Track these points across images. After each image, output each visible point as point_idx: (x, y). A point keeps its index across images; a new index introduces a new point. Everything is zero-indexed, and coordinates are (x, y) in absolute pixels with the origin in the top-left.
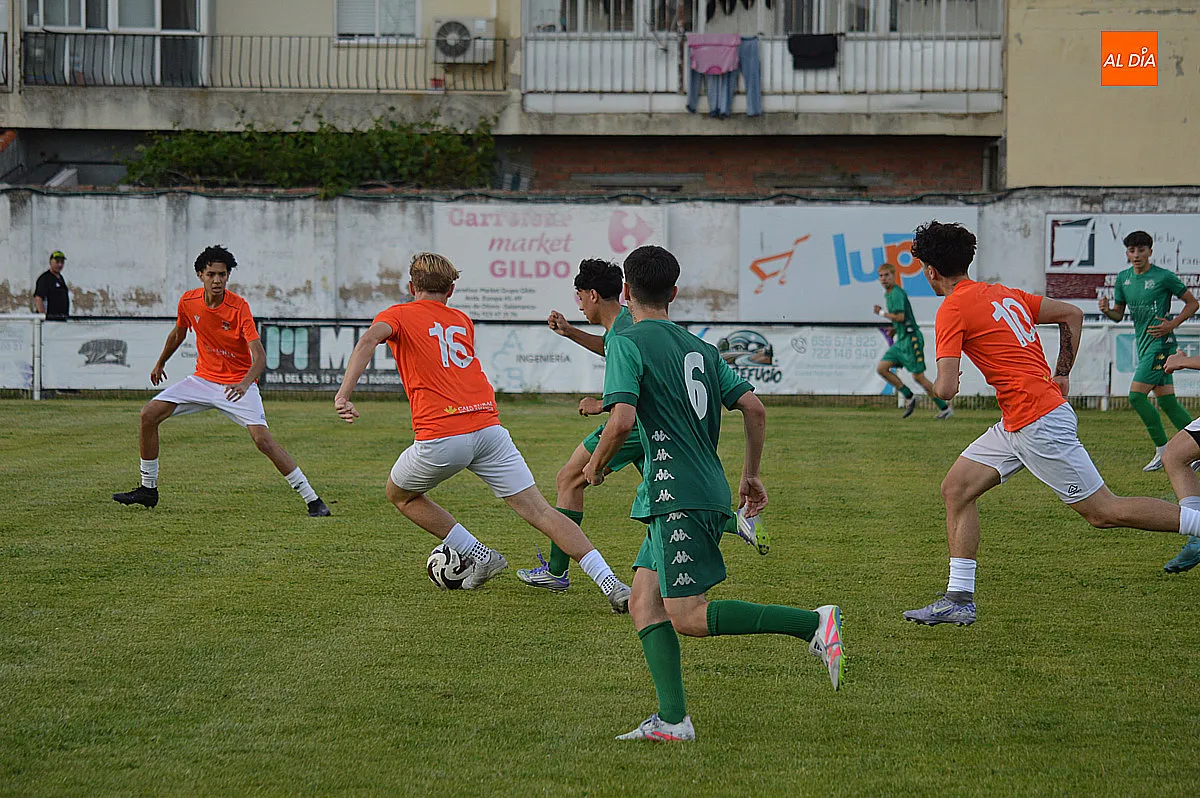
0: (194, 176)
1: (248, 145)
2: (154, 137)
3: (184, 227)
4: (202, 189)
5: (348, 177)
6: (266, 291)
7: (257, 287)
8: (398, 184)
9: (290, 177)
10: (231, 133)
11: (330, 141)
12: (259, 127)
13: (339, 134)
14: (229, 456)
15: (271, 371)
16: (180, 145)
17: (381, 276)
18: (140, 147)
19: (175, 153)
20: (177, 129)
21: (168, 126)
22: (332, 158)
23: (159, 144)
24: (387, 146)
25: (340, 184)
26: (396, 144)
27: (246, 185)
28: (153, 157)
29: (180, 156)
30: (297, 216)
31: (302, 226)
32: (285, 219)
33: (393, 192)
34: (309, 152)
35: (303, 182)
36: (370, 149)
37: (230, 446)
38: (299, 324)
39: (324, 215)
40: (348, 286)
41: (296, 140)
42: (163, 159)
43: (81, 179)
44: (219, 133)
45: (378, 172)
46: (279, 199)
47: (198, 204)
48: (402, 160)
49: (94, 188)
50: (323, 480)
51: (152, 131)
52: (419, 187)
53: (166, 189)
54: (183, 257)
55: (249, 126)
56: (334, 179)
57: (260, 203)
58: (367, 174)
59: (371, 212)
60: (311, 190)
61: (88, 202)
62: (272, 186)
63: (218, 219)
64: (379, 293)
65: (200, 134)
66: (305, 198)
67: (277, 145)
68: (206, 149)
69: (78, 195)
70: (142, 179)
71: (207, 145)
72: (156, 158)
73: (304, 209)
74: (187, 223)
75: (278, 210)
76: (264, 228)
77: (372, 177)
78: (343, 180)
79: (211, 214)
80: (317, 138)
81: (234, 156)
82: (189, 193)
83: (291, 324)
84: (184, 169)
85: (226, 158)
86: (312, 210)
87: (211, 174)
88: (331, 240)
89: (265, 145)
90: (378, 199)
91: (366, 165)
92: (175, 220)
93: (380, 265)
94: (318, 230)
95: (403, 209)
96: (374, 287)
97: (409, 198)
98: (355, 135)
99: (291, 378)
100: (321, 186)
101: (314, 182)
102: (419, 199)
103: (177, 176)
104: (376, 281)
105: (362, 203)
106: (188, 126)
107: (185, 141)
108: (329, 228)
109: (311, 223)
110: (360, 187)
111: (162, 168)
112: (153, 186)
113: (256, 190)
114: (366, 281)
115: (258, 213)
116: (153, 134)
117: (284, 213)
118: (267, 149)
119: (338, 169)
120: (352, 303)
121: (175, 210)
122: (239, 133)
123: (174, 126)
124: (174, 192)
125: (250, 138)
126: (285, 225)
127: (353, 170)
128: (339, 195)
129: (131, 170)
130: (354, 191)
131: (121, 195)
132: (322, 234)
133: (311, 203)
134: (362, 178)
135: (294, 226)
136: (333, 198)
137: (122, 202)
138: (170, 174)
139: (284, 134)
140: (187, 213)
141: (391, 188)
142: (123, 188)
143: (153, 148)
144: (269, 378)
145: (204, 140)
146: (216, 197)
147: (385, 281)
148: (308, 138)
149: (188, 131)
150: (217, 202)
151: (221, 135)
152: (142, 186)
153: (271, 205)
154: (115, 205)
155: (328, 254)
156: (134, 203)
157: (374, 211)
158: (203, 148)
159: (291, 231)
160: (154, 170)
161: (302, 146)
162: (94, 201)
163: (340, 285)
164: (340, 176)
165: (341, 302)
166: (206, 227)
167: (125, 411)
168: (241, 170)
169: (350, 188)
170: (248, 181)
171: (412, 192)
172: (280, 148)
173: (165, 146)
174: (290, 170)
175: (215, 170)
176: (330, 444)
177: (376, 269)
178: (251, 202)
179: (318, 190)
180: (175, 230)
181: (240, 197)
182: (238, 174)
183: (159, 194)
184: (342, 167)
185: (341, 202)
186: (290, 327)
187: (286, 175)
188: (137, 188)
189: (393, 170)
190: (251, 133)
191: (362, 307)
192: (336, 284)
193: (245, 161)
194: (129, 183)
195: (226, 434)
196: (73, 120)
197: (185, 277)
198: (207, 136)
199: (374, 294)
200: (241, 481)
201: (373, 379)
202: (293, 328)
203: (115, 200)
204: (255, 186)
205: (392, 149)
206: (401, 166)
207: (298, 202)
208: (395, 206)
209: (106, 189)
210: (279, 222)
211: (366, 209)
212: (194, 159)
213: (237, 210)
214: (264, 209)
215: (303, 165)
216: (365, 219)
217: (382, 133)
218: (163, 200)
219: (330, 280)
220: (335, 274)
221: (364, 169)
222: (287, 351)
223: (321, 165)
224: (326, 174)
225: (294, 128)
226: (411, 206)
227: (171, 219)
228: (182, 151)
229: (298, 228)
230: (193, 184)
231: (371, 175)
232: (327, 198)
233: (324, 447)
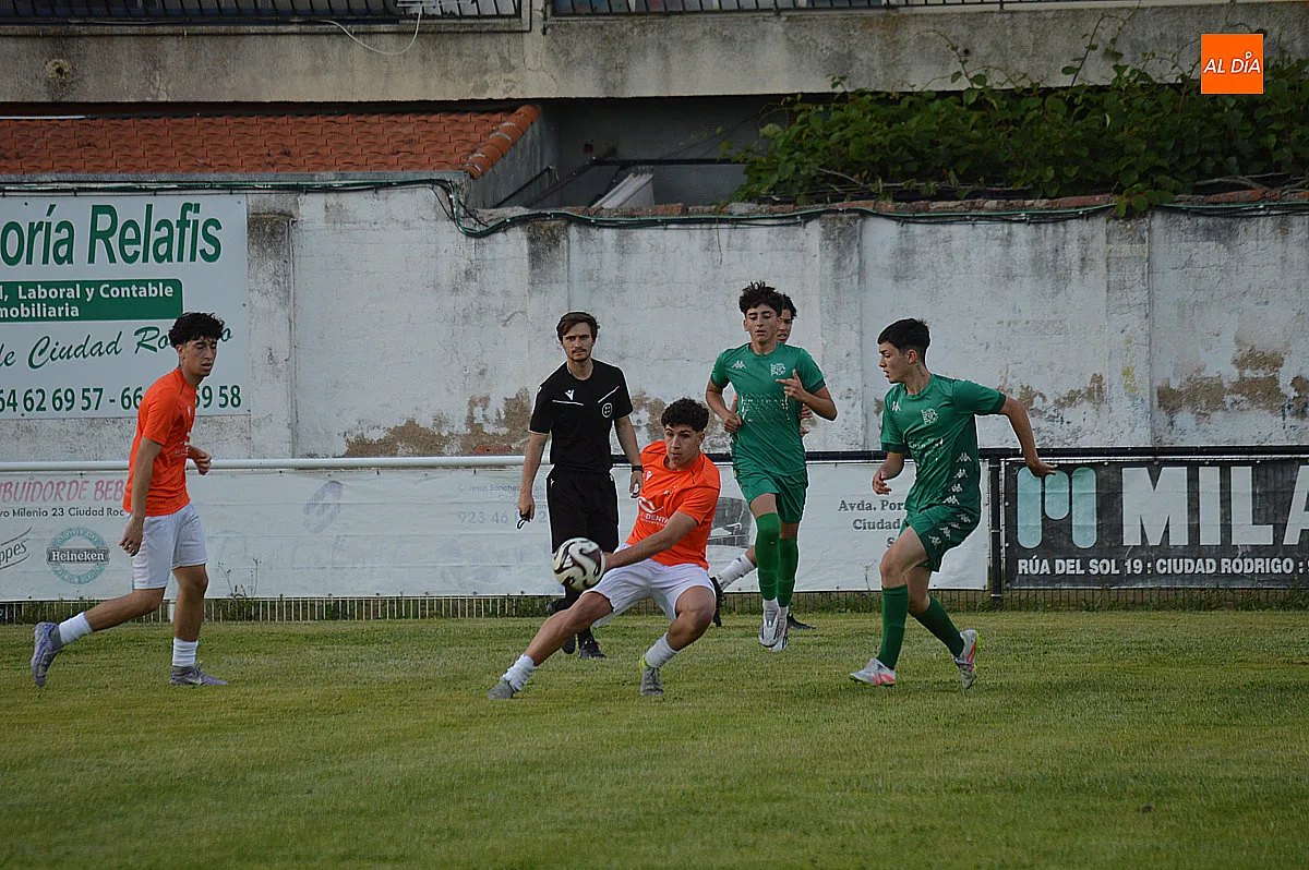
0: (874, 180)
1: (975, 116)
2: (796, 108)
3: (856, 279)
4: (888, 205)
5: (1173, 171)
8: (1271, 183)
9: (1059, 177)
10: (942, 95)
11: (1137, 103)
12: (997, 81)
13: (1153, 89)
14: (943, 720)
15: (1027, 554)
16: (846, 122)
17: (1241, 364)
18: (770, 129)
19: (836, 136)
20: (839, 89)
21: (820, 85)
22: (1139, 135)
23: (805, 121)
25: (1157, 187)
27: (974, 195)
28: (795, 145)
29: (847, 144)
30: (1073, 251)
31: (1082, 269)
32: (1050, 257)
33: (1263, 198)
34: (1096, 126)
35: (1081, 186)
36: (1217, 115)
37: (941, 702)
38: (1079, 460)
39: (1126, 247)
40: (1175, 385)
41: (1071, 105)
42: (814, 149)
43: (661, 194)
44: (920, 94)
45: (1233, 160)
46: (1038, 219)
47: (882, 235)
48: (1279, 134)
49: (685, 211)
50: (1126, 767)
51: (794, 95)
53: (820, 208)
54: (854, 336)
55: (980, 79)
56: (1143, 177)
57: (1000, 229)
58: (1210, 164)
59: (1219, 239)
60: (1100, 200)
61: (673, 237)
62: (1026, 195)
63: (920, 261)
64: (1237, 397)
65: (883, 99)
66: (1088, 216)
67: (1031, 115)
68: (895, 126)
69: (653, 224)
70: (774, 189)
71: (898, 119)
72: (801, 148)
73: (1086, 237)
74: (861, 272)
75: (1035, 241)
76: (1010, 276)
77: (1220, 170)
78: (1161, 178)
79: (906, 253)
80: (1111, 98)
81: (950, 139)
82: (864, 214)
83: (1063, 460)
84: (852, 166)
85: (934, 144)
86: (1102, 236)
87: (906, 176)
88: (1140, 294)
89: (1009, 116)
90: (1232, 213)
91: (1208, 147)
92: (838, 266)
93: (1239, 342)
94: (1114, 277)
95: (1284, 230)
96: (1227, 386)
97: (1296, 209)
98: (1184, 87)
99: (1066, 566)
100: (1119, 192)
101: (1106, 185)
103: (840, 181)
104: (1231, 373)
105: (1201, 221)
106: (861, 85)
107: (854, 113)
108: (1134, 274)
109: (1102, 264)
110: (1197, 190)
111: (812, 167)
112: (794, 202)
113: (992, 203)
114: (1210, 372)
115: (996, 249)
116: (793, 103)
117: (1048, 245)
118: (1015, 122)
119: (1152, 158)
120: (1185, 418)
121: (837, 247)
122: (959, 93)
123: (834, 86)
124: (838, 211)
125: (981, 104)
126: (1050, 269)
127: (1182, 157)
128: (1153, 208)
129: (754, 171)
130: (1184, 200)
131: (736, 221)
132: (1122, 286)
133: (1099, 226)
134: (1201, 173)
135: (1068, 270)
136: (1143, 215)
137: (737, 236)
138: (827, 176)
139: (1049, 91)
140: (860, 253)
141: (1258, 190)
142: (739, 208)
143: (796, 128)
144: (1023, 566)
145: (892, 110)
146: (915, 220)
147: (1249, 373)
148: (1095, 98)
149: (862, 93)
150: (918, 229)
151: (919, 101)
152: (775, 203)
153: (1022, 232)
154: (724, 243)
155: (1134, 321)
156: (759, 236)
157: (1224, 236)
158: (889, 126)
159: (1061, 280)
160: (797, 170)
161: (1081, 115)
162: (684, 235)
163: (1158, 383)
164: (1158, 169)
165: (1162, 416)
166: (897, 278)
167: (746, 635)
168: (963, 167)
169: (1176, 192)
170: (976, 187)
171: (1299, 196)
172: (1038, 120)
173: (817, 124)
174: (1058, 163)
175: (913, 167)
176: (1141, 694)
177: (1232, 351)
178: (982, 228)
179: (1114, 200)
180: (837, 286)
181: (962, 219)
182: (958, 176)
183: (808, 218)
184: (1161, 153)
185: (1158, 221)
186: (1061, 467)
187: (1051, 174)
188: (765, 207)
189: (1263, 154)
190: (982, 93)
191: (1204, 425)
192: (1151, 381)
193: (971, 147)
194: (750, 198)
195: (938, 678)
196: (644, 81)
197: (858, 375)
198: (896, 102)
199: (1228, 399)
200: (963, 768)
201: (1227, 566)
202: (1069, 470)
203: (723, 233)
204: (992, 196)
206: (1277, 147)
207: (1074, 225)
208: (1266, 225)
209: (705, 210)
210: (1036, 262)
211: (1209, 233)
212: (872, 149)
213: (956, 244)
214: (1008, 241)
215: (1085, 152)
216: (1209, 253)
218: (814, 227)
219: (1141, 370)
220: (1150, 362)
221: (1204, 154)
222: (1057, 512)
223: (1119, 152)
224: (1130, 167)
225: (1065, 81)
226: (1300, 226)
227: (829, 264)
228: (849, 133)
229: (1076, 273)
230: (870, 195)
231: (1219, 164)
232: (1131, 214)
233: (1129, 700)
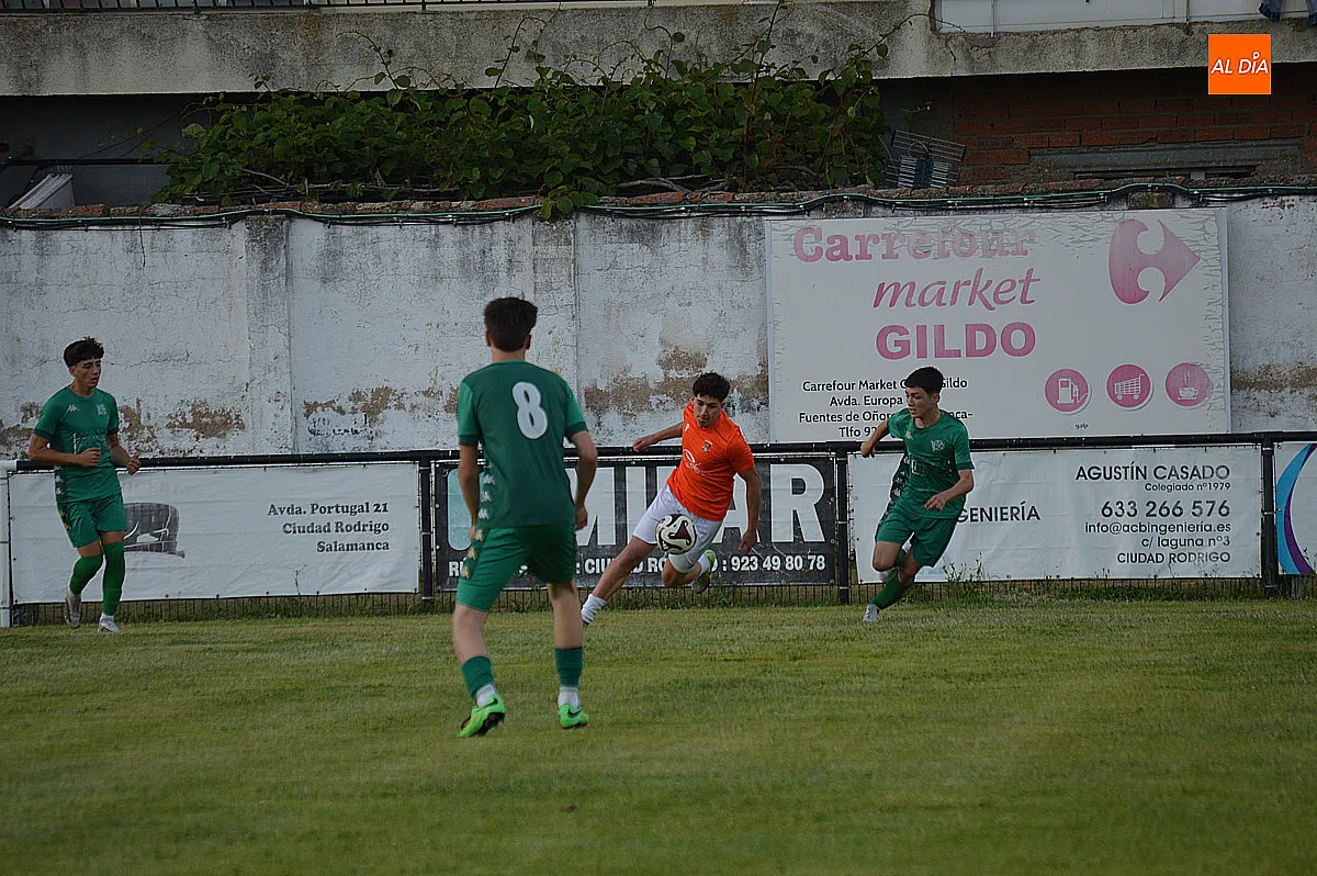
0: (299, 181)
1: (400, 117)
2: (219, 108)
3: (283, 281)
4: (315, 207)
5: (597, 174)
6: (444, 400)
7: (426, 393)
8: (692, 185)
9: (485, 179)
10: (367, 95)
11: (561, 104)
12: (421, 82)
13: (577, 91)
14: (371, 724)
15: (457, 556)
16: (270, 122)
17: (665, 364)
18: (192, 129)
19: (260, 137)
20: (262, 89)
21: (244, 86)
22: (562, 137)
23: (229, 122)
24: (669, 111)
25: (581, 189)
26: (687, 107)
27: (401, 196)
28: (218, 146)
29: (271, 144)
30: (500, 253)
31: (509, 270)
32: (477, 258)
33: (684, 201)
34: (520, 128)
35: (509, 188)
36: (638, 118)
37: (371, 706)
39: (552, 249)
40: (602, 386)
41: (495, 106)
42: (239, 150)
43: (81, 194)
44: (344, 95)
45: (655, 162)
46: (465, 221)
47: (309, 237)
48: (698, 136)
49: (106, 212)
50: (552, 767)
51: (217, 95)
52: (734, 188)
53: (246, 209)
54: (283, 339)
55: (403, 80)
56: (568, 179)
57: (427, 231)
58: (632, 166)
59: (642, 242)
60: (525, 202)
61: (94, 239)
62: (453, 197)
63: (348, 263)
64: (663, 397)
65: (306, 99)
66: (515, 218)
67: (456, 116)
68: (319, 127)
69: (73, 225)
70: (197, 190)
71: (323, 119)
72: (224, 149)
73: (512, 238)
74: (288, 274)
75: (462, 243)
76: (438, 278)
77: (643, 172)
78: (585, 180)
79: (333, 255)
80: (534, 100)
81: (376, 141)
82: (290, 216)
84: (277, 167)
85: (360, 145)
86: (528, 239)
87: (332, 177)
88: (566, 296)
89: (435, 117)
90: (655, 215)
91: (630, 149)
92: (265, 268)
93: (662, 342)
94: (541, 279)
95: (705, 231)
96: (652, 386)
97: (716, 211)
98: (606, 89)
100: (544, 194)
101: (533, 186)
102: (735, 212)
103: (266, 182)
104: (657, 375)
105: (625, 222)
106: (285, 85)
107: (278, 112)
108: (561, 275)
109: (528, 265)
110: (621, 192)
111: (237, 168)
112: (219, 203)
113: (419, 205)
114: (636, 373)
115: (423, 251)
116: (217, 102)
117: (475, 247)
118: (440, 124)
119: (576, 159)
120: (612, 419)
121: (264, 249)
122: (383, 94)
123: (257, 86)
124: (263, 213)
125: (404, 106)
126: (477, 271)
127: (606, 160)
128: (578, 210)
129: (178, 173)
130: (608, 202)
131: (159, 223)
132: (549, 287)
133: (526, 227)
134: (623, 175)
135: (496, 271)
136: (568, 217)
137: (161, 237)
138: (252, 177)
139: (473, 92)
140: (287, 254)
141: (680, 192)
142: (163, 210)
143: (219, 129)
144: (454, 568)
145: (316, 111)
146: (341, 221)
147: (673, 373)
148: (519, 100)
149: (286, 93)
150: (345, 230)
151: (344, 101)
152: (200, 204)
153: (449, 234)
154: (147, 244)
155: (561, 322)
156: (184, 237)
157: (648, 238)
158: (314, 126)
159: (489, 282)
160: (221, 170)
161: (506, 117)
162: (106, 236)
163: (585, 384)
164: (582, 171)
166: (325, 281)
167: (173, 643)
168: (389, 168)
169: (600, 195)
170: (402, 189)
171: (719, 198)
172: (463, 121)
173: (240, 124)
174: (484, 164)
175: (339, 168)
177: (657, 352)
178: (409, 229)
179: (539, 202)
180: (264, 287)
181: (390, 221)
182: (384, 177)
183: (233, 219)
184: (584, 155)
185: (583, 222)
187: (477, 174)
188: (189, 208)
189: (683, 157)
190: (405, 94)
191: (630, 425)
192: (578, 383)
193: (396, 148)
194: (173, 199)
195: (367, 682)
196: (62, 80)
197: (287, 377)
198: (321, 102)
199: (653, 400)
200: (391, 772)
201: (654, 565)
203: (147, 235)
204: (419, 197)
205: (679, 118)
206: (697, 149)
207: (500, 227)
208: (688, 227)
209: (129, 212)
210: (464, 262)
211: (633, 235)
212: (298, 149)
213: (384, 245)
214: (435, 243)
215: (510, 154)
216: (632, 254)
217: (660, 87)
218: (240, 229)
219: (568, 373)
220: (576, 363)
221: (626, 156)
223: (543, 153)
224: (554, 169)
225: (489, 83)
226: (720, 228)
227: (256, 265)
228: (273, 133)
230: (296, 196)
231: (641, 167)
232: (556, 216)
